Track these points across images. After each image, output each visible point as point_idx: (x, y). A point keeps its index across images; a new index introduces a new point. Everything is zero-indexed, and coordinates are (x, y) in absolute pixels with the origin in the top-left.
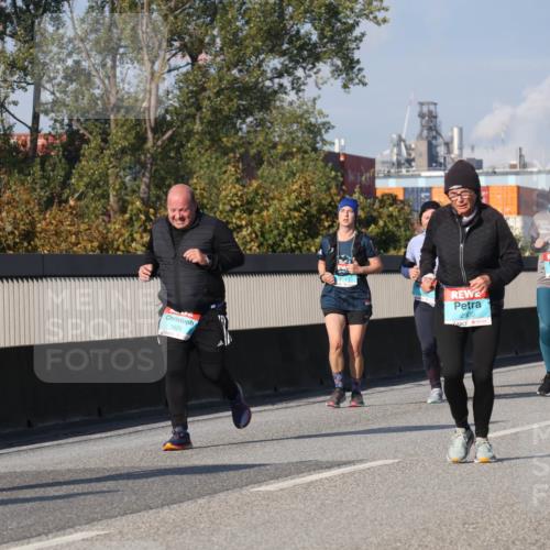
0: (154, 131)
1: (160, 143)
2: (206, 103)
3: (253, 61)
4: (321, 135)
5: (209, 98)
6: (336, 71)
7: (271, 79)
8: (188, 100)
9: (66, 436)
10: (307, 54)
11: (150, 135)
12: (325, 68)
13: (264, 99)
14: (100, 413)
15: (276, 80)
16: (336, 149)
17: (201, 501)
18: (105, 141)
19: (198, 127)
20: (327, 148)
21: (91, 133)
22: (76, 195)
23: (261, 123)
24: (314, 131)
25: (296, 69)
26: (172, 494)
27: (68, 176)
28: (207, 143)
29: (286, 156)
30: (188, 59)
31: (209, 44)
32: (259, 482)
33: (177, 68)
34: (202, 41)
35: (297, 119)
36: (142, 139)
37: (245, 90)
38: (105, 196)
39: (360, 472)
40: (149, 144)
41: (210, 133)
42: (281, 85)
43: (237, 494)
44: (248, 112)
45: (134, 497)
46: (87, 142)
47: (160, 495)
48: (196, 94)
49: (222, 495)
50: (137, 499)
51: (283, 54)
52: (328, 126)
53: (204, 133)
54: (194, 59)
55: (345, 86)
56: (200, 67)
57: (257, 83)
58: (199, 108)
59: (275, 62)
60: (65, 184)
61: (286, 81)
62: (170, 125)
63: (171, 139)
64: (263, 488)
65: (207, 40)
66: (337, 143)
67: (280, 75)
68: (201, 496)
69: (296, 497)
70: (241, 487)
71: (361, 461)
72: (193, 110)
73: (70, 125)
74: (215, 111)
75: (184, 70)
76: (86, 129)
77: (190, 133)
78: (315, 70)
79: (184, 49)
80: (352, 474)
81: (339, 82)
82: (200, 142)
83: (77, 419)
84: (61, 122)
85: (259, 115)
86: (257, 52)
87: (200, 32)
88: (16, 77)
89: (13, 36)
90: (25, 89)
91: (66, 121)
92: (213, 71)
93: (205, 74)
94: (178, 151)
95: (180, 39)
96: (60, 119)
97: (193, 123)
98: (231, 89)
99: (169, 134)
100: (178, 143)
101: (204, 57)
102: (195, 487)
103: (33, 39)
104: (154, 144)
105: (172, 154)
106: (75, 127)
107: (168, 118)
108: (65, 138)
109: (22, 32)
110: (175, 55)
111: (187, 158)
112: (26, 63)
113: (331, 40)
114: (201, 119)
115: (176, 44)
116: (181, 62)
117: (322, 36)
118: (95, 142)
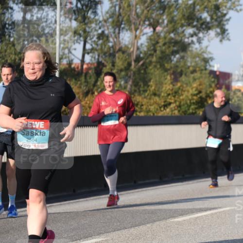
0: (135, 61)
1: (137, 67)
2: (158, 48)
3: (180, 30)
4: (209, 63)
5: (160, 47)
6: (217, 34)
7: (188, 38)
8: (151, 47)
9: (90, 196)
10: (205, 27)
11: (133, 63)
12: (212, 33)
13: (184, 47)
15: (190, 39)
16: (215, 69)
17: (148, 225)
18: (113, 65)
19: (154, 59)
20: (212, 69)
21: (107, 62)
22: (99, 90)
23: (182, 58)
24: (206, 61)
25: (199, 33)
26: (135, 222)
27: (96, 81)
28: (158, 66)
29: (194, 71)
30: (152, 29)
31: (161, 23)
32: (174, 217)
33: (146, 34)
34: (158, 22)
35: (198, 55)
36: (129, 64)
37: (176, 43)
39: (220, 212)
40: (133, 67)
41: (159, 62)
42: (192, 41)
43: (164, 222)
44: (177, 52)
45: (119, 223)
46: (106, 66)
47: (130, 222)
48: (154, 45)
49: (158, 223)
50: (120, 224)
51: (194, 27)
52: (212, 59)
53: (157, 62)
54: (154, 29)
55: (221, 41)
56: (157, 33)
57: (181, 40)
58: (155, 51)
59: (190, 31)
60: (95, 85)
61: (195, 39)
62: (142, 59)
63: (143, 65)
64: (176, 220)
65: (161, 21)
66: (216, 67)
67: (192, 36)
68: (148, 223)
69: (190, 223)
70: (166, 219)
71: (220, 208)
72: (152, 52)
73: (98, 59)
74: (162, 52)
75: (150, 34)
76: (105, 60)
77: (151, 62)
78: (208, 34)
79: (150, 25)
80: (216, 213)
81: (218, 39)
82: (155, 66)
83: (95, 189)
84: (95, 58)
85: (182, 54)
86: (182, 26)
87: (157, 18)
88: (76, 38)
89: (76, 20)
90: (79, 43)
91: (97, 57)
92: (162, 35)
93: (159, 36)
94: (145, 70)
95: (149, 20)
96: (94, 56)
97: (153, 58)
98: (170, 43)
99: (141, 63)
100: (145, 66)
101: (159, 29)
102: (146, 219)
103: (84, 21)
104: (135, 67)
105: (142, 71)
106: (100, 59)
107: (142, 55)
108: (96, 65)
109: (80, 18)
110: (146, 28)
111: (149, 73)
112: (81, 32)
113: (216, 20)
114: (156, 56)
115: (147, 23)
116: (149, 31)
117: (212, 18)
118: (109, 66)
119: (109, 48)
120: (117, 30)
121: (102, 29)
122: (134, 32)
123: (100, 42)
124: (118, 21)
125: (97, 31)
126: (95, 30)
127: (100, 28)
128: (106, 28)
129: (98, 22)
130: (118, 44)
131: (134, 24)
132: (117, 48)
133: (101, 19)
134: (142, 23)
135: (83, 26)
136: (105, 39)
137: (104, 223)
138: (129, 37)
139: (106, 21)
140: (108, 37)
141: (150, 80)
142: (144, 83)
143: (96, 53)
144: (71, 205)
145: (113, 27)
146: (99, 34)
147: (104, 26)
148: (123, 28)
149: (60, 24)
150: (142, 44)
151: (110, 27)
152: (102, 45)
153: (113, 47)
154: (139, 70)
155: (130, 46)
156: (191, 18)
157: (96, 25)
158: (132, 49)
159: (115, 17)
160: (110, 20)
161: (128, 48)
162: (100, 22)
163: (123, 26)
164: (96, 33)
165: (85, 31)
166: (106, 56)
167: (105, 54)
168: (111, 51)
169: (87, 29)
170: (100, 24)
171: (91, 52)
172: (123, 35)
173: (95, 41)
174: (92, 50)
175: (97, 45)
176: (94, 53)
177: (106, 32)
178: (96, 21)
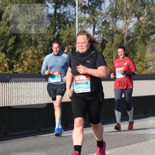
0: (127, 39)
1: (128, 43)
2: (141, 31)
5: (142, 30)
8: (136, 30)
11: (125, 40)
14: (109, 118)
17: (138, 144)
18: (113, 42)
21: (109, 40)
26: (129, 142)
27: (102, 52)
28: (142, 42)
30: (137, 19)
31: (143, 14)
33: (133, 21)
34: (141, 14)
36: (123, 41)
37: (153, 27)
38: (112, 58)
44: (153, 33)
45: (119, 143)
46: (108, 42)
47: (126, 142)
48: (139, 29)
49: (144, 142)
50: (120, 143)
53: (141, 40)
54: (139, 19)
56: (140, 21)
58: (139, 33)
62: (131, 37)
63: (131, 41)
65: (142, 13)
68: (138, 142)
72: (138, 33)
73: (103, 38)
74: (144, 33)
75: (135, 22)
76: (107, 39)
77: (136, 40)
79: (135, 16)
82: (140, 42)
84: (101, 37)
87: (140, 11)
88: (88, 24)
89: (88, 13)
90: (91, 28)
91: (102, 37)
92: (144, 22)
93: (142, 23)
94: (133, 44)
95: (135, 13)
96: (100, 36)
97: (138, 37)
98: (149, 27)
99: (130, 40)
100: (133, 42)
101: (141, 18)
102: (136, 140)
103: (93, 14)
104: (126, 43)
105: (131, 46)
106: (104, 38)
107: (131, 35)
108: (101, 41)
109: (91, 12)
110: (133, 18)
111: (136, 47)
112: (91, 20)
114: (140, 36)
115: (134, 14)
116: (135, 20)
118: (110, 42)
119: (110, 31)
120: (114, 20)
121: (105, 19)
122: (126, 20)
123: (104, 27)
124: (115, 14)
125: (102, 20)
126: (100, 19)
127: (104, 18)
128: (108, 18)
129: (102, 14)
130: (115, 28)
131: (125, 15)
132: (115, 31)
133: (104, 12)
134: (130, 14)
135: (93, 17)
136: (107, 24)
137: (109, 142)
138: (122, 24)
139: (107, 14)
140: (109, 24)
141: (137, 51)
142: (132, 53)
143: (102, 34)
144: (88, 130)
145: (112, 17)
146: (103, 22)
147: (106, 17)
148: (118, 18)
149: (78, 16)
150: (131, 28)
151: (110, 17)
152: (105, 28)
153: (112, 30)
154: (129, 45)
155: (123, 29)
157: (101, 16)
158: (124, 32)
159: (113, 11)
160: (110, 13)
161: (122, 31)
162: (104, 14)
163: (118, 17)
164: (101, 21)
165: (94, 20)
166: (108, 36)
167: (107, 34)
168: (111, 33)
169: (96, 19)
170: (104, 16)
171: (98, 34)
172: (119, 22)
173: (100, 26)
174: (99, 32)
175: (102, 29)
176: (100, 34)
177: (108, 21)
178: (101, 13)
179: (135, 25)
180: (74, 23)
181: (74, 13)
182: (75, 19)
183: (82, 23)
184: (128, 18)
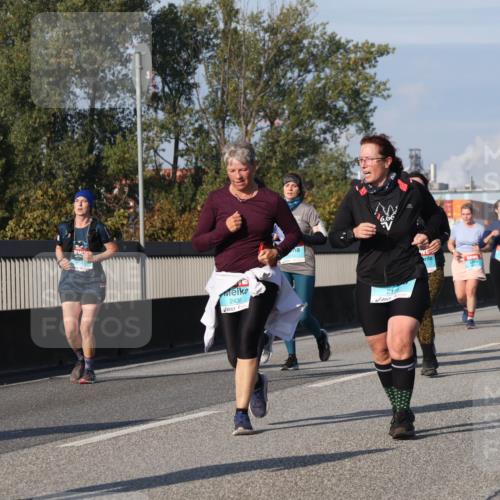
2: (278, 149)
3: (308, 123)
4: (349, 169)
5: (281, 147)
6: (359, 130)
7: (319, 135)
8: (268, 147)
10: (342, 120)
12: (352, 128)
13: (315, 148)
15: (323, 136)
16: (358, 178)
18: (217, 172)
19: (274, 164)
20: (353, 177)
21: (209, 168)
23: (313, 162)
24: (345, 166)
25: (334, 128)
27: (195, 195)
28: (280, 174)
29: (327, 182)
30: (268, 123)
31: (281, 113)
33: (261, 129)
34: (276, 112)
35: (334, 159)
37: (302, 141)
41: (281, 168)
42: (325, 139)
44: (304, 155)
46: (207, 173)
48: (272, 145)
51: (326, 119)
53: (277, 168)
54: (272, 123)
56: (276, 128)
57: (310, 138)
58: (275, 153)
59: (321, 125)
60: (193, 199)
61: (328, 136)
65: (280, 111)
66: (359, 174)
67: (325, 132)
70: (301, 385)
72: (271, 154)
73: (196, 163)
74: (284, 154)
75: (266, 130)
76: (206, 165)
77: (269, 167)
78: (346, 129)
79: (265, 117)
84: (191, 162)
85: (312, 157)
86: (310, 118)
87: (275, 107)
88: (164, 134)
89: (163, 109)
90: (169, 141)
91: (194, 161)
92: (283, 130)
93: (279, 132)
95: (264, 111)
96: (190, 159)
97: (271, 161)
98: (294, 141)
100: (262, 173)
101: (278, 122)
103: (175, 111)
106: (199, 165)
108: (193, 171)
109: (168, 107)
110: (260, 121)
112: (170, 126)
113: (356, 110)
114: (276, 160)
115: (262, 114)
116: (264, 124)
117: (350, 108)
118: (212, 173)
119: (211, 148)
120: (220, 125)
121: (200, 122)
122: (244, 126)
123: (198, 140)
124: (221, 111)
125: (192, 124)
126: (190, 123)
127: (196, 121)
128: (205, 121)
129: (194, 112)
131: (244, 115)
133: (197, 107)
134: (254, 114)
135: (174, 118)
136: (204, 135)
138: (237, 133)
139: (203, 111)
140: (208, 133)
143: (193, 156)
145: (215, 119)
146: (195, 129)
147: (201, 118)
148: (229, 121)
149: (142, 116)
150: (256, 143)
151: (211, 120)
152: (200, 144)
153: (215, 147)
156: (321, 108)
157: (191, 116)
159: (218, 106)
162: (197, 112)
163: (228, 118)
164: (191, 128)
165: (176, 125)
166: (207, 160)
167: (205, 156)
168: (214, 153)
169: (180, 123)
170: (197, 116)
171: (186, 154)
172: (229, 130)
173: (190, 139)
174: (188, 151)
175: (194, 144)
176: (189, 155)
177: (206, 127)
178: (191, 110)
179: (267, 135)
180: (132, 131)
181: (132, 109)
182: (135, 124)
183: (150, 131)
184: (249, 122)
